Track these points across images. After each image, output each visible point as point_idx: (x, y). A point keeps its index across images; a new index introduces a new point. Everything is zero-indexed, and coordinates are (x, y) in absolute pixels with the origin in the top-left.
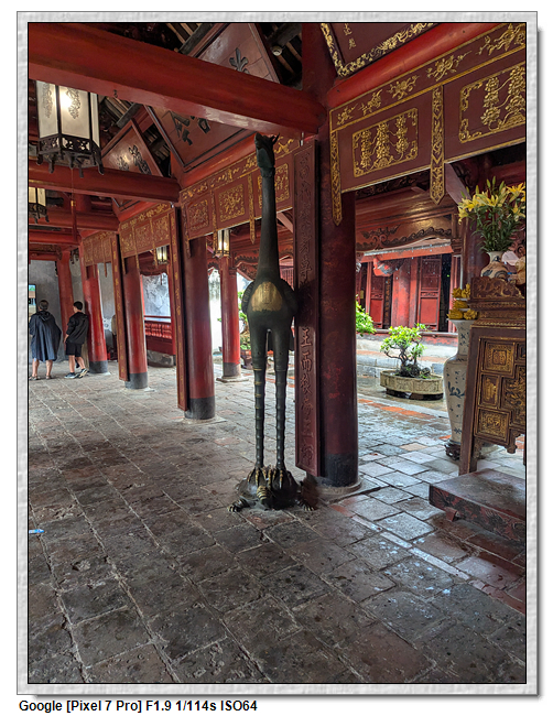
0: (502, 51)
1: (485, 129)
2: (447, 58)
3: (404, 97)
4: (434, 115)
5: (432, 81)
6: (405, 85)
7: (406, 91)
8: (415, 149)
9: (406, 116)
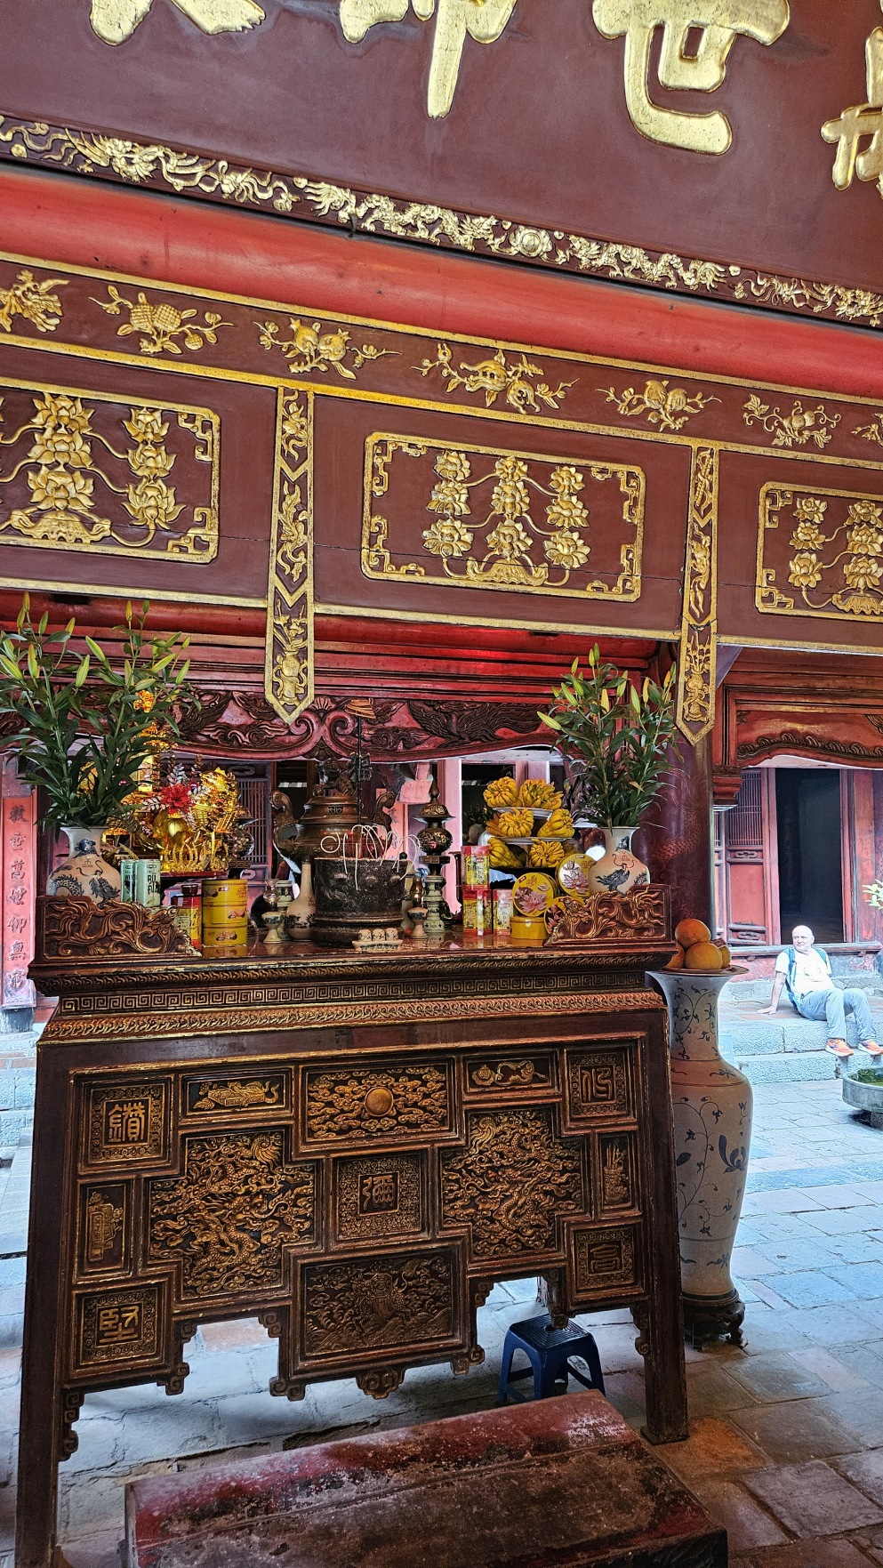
0: (478, 398)
1: (433, 564)
2: (328, 328)
3: (164, 355)
4: (280, 463)
5: (277, 363)
6: (167, 319)
7: (180, 339)
8: (210, 534)
9: (168, 417)
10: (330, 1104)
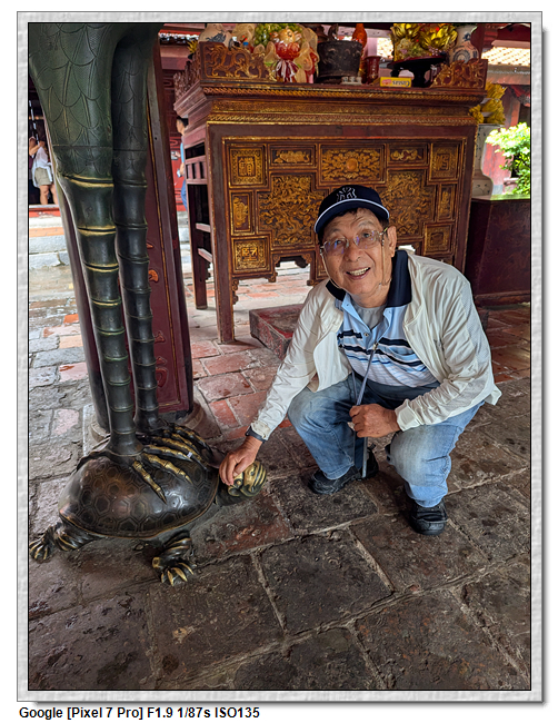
10: (331, 165)
